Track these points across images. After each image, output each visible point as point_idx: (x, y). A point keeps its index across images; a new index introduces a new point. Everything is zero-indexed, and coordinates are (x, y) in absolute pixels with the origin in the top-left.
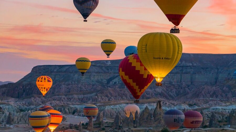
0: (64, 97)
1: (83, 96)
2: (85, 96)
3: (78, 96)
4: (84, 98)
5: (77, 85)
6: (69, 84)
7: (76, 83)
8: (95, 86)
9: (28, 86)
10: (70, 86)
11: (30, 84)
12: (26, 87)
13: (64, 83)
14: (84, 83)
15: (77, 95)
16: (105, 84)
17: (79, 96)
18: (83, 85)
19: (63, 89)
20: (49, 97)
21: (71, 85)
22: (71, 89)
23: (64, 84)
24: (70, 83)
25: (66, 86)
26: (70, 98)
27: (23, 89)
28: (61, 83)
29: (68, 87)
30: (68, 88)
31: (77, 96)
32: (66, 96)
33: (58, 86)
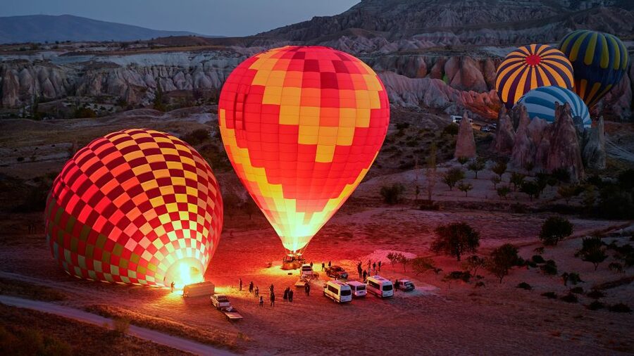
0: (451, 35)
1: (513, 32)
2: (522, 32)
3: (498, 34)
4: (517, 38)
5: (487, 10)
6: (464, 9)
7: (485, 4)
8: (540, 12)
9: (352, 19)
10: (467, 14)
11: (360, 14)
12: (348, 22)
13: (449, 4)
14: (506, 6)
15: (494, 29)
16: (566, 8)
17: (500, 32)
18: (504, 10)
19: (448, 19)
20: (401, 37)
21: (471, 11)
22: (470, 22)
23: (451, 8)
24: (468, 5)
25: (455, 13)
26: (472, 39)
27: (340, 26)
28: (441, 6)
29: (461, 16)
30: (461, 19)
31: (495, 32)
32: (456, 34)
33: (432, 12)
